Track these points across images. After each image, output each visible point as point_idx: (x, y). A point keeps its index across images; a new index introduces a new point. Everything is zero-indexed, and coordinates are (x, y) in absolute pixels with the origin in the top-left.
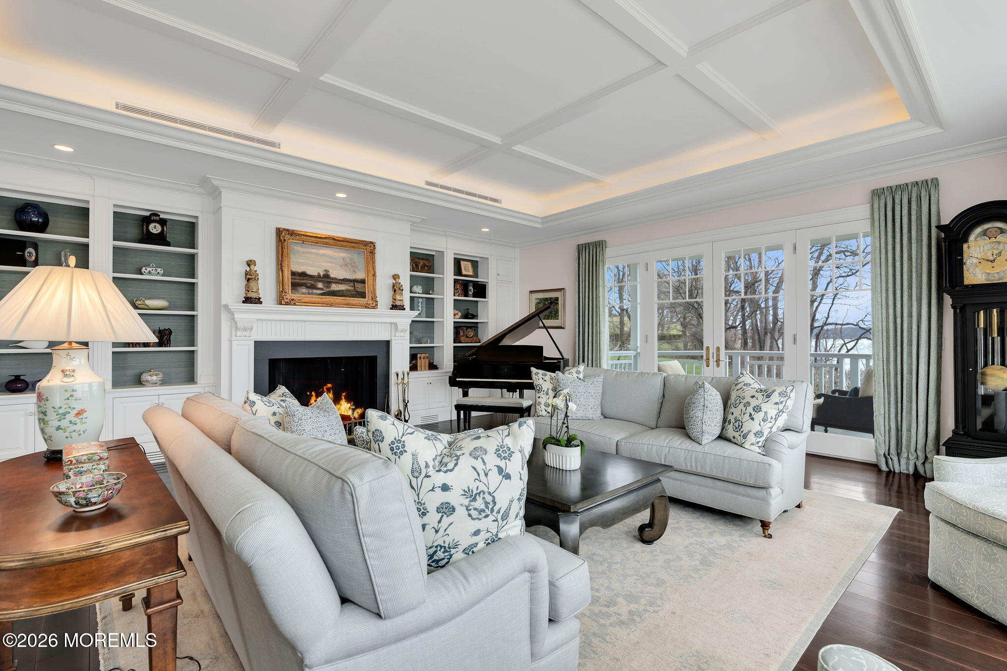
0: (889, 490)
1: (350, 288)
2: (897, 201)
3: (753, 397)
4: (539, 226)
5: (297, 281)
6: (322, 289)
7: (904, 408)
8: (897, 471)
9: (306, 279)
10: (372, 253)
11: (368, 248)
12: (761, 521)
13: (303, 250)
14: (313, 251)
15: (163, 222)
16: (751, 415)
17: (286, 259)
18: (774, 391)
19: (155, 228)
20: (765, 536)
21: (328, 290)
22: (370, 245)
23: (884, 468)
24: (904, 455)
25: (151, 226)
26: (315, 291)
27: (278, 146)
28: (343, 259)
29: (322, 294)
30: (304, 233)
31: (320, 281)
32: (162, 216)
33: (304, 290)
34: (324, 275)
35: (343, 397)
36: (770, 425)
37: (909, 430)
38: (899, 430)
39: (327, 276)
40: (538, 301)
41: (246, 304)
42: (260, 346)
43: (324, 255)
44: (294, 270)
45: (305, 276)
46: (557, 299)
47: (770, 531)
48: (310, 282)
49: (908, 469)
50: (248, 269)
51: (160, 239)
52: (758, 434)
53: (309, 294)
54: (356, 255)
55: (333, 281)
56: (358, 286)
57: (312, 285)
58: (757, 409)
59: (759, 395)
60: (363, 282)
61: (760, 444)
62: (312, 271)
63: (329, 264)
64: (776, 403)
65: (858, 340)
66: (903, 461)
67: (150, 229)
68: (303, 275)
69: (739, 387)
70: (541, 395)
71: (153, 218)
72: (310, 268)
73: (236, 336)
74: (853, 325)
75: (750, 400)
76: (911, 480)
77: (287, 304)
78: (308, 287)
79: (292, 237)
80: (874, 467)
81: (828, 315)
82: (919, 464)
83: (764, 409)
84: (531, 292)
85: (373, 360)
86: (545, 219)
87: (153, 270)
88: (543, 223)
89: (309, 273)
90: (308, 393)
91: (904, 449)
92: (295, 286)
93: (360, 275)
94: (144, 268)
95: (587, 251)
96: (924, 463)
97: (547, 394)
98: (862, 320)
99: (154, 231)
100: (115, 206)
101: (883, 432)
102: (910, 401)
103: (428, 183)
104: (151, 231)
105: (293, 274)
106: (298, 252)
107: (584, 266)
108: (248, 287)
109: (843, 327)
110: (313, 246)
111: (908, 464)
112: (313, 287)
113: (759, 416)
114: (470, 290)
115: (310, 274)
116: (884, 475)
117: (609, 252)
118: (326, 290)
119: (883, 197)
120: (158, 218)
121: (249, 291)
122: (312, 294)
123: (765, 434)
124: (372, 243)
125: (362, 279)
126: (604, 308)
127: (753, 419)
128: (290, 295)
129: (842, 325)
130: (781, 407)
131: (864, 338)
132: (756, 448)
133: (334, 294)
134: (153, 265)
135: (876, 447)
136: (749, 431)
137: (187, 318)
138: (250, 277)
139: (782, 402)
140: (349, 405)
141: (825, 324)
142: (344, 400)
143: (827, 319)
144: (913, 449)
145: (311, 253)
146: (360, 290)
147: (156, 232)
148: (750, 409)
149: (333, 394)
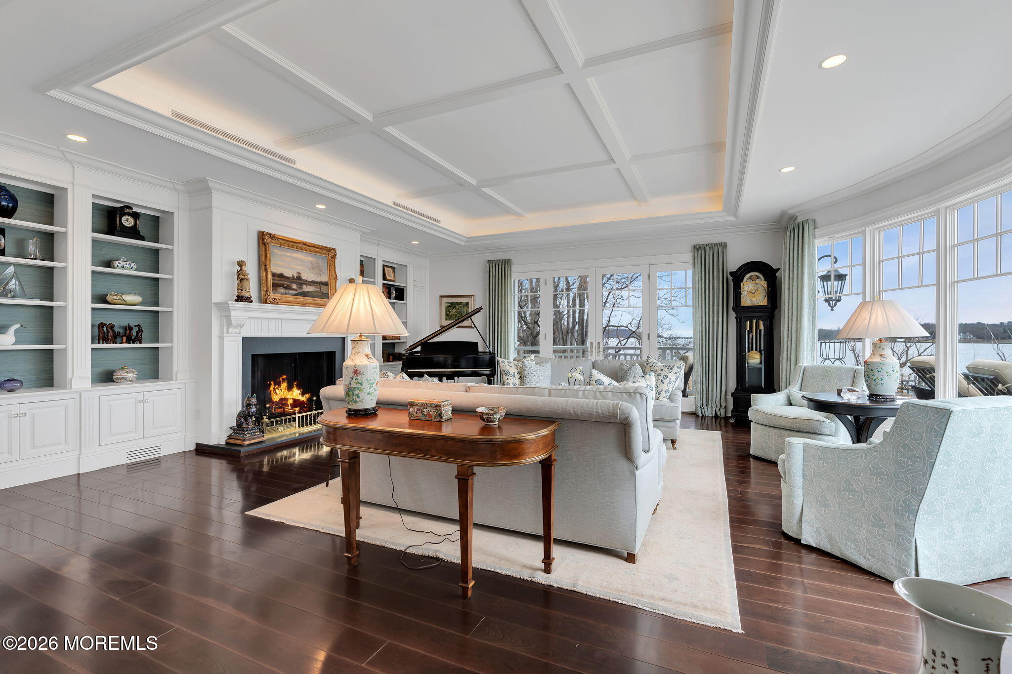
0: (703, 426)
1: (317, 290)
2: (707, 254)
3: (662, 370)
4: (463, 244)
5: (276, 282)
6: (296, 290)
7: (710, 377)
8: (707, 416)
9: (283, 281)
10: (334, 258)
11: (330, 254)
12: (671, 440)
13: (280, 253)
14: (288, 254)
15: (136, 216)
16: (662, 381)
17: (268, 261)
18: (674, 366)
19: (127, 221)
20: (673, 449)
21: (300, 291)
22: (332, 251)
23: (700, 415)
24: (710, 405)
25: (124, 219)
26: (291, 292)
27: (293, 162)
28: (311, 262)
29: (296, 295)
30: (282, 238)
31: (295, 283)
32: (135, 209)
33: (282, 291)
34: (297, 277)
35: (295, 386)
36: (672, 386)
37: (712, 391)
38: (707, 391)
39: (299, 278)
40: (449, 305)
41: (238, 302)
42: (247, 342)
43: (296, 259)
44: (274, 271)
45: (282, 278)
46: (467, 303)
47: (676, 446)
48: (286, 283)
49: (712, 414)
50: (239, 269)
51: (133, 233)
52: (667, 391)
53: (286, 294)
54: (320, 260)
55: (304, 282)
56: (323, 287)
57: (288, 286)
58: (666, 377)
59: (666, 369)
60: (326, 284)
61: (668, 397)
62: (288, 273)
63: (301, 267)
64: (676, 373)
65: (628, 338)
66: (709, 409)
67: (123, 221)
68: (281, 276)
69: (650, 365)
70: (509, 377)
71: (126, 210)
72: (286, 270)
73: (228, 332)
74: (624, 327)
75: (661, 372)
76: (714, 419)
77: (271, 303)
78: (285, 288)
79: (272, 241)
80: (694, 414)
81: (609, 319)
82: (717, 410)
83: (669, 377)
84: (442, 297)
85: (331, 355)
86: (470, 239)
87: (126, 264)
88: (467, 242)
89: (286, 274)
90: (268, 382)
91: (710, 402)
92: (275, 286)
93: (324, 278)
94: (117, 262)
95: (497, 266)
96: (719, 409)
97: (514, 376)
98: (630, 323)
99: (127, 224)
100: (94, 196)
101: (699, 393)
102: (713, 374)
103: (395, 204)
104: (124, 223)
105: (274, 275)
106: (277, 254)
107: (494, 278)
108: (242, 287)
109: (619, 328)
110: (287, 250)
111: (712, 411)
112: (289, 288)
113: (666, 381)
114: (393, 294)
115: (287, 276)
116: (700, 418)
117: (514, 268)
118: (299, 291)
119: (700, 250)
120: (130, 211)
121: (242, 290)
122: (288, 294)
123: (670, 391)
124: (334, 249)
125: (325, 282)
126: (511, 312)
127: (663, 383)
128: (272, 295)
129: (618, 327)
130: (678, 374)
131: (632, 337)
132: (666, 400)
133: (305, 294)
134: (123, 259)
135: (695, 402)
136: (662, 390)
137: (152, 314)
138: (244, 277)
139: (678, 372)
140: (299, 391)
141: (608, 326)
142: (295, 388)
143: (609, 321)
144: (714, 402)
145: (287, 256)
146: (324, 291)
147: (129, 226)
148: (661, 377)
149: (287, 383)
